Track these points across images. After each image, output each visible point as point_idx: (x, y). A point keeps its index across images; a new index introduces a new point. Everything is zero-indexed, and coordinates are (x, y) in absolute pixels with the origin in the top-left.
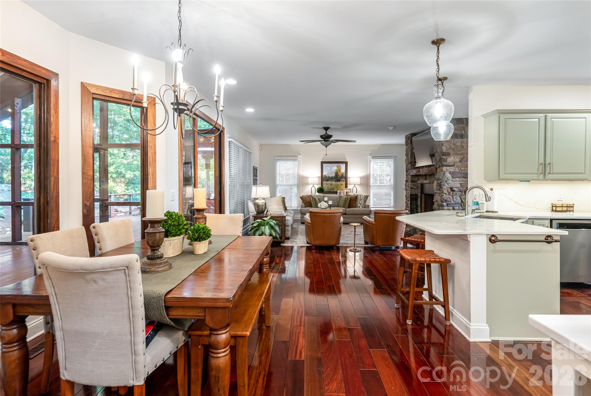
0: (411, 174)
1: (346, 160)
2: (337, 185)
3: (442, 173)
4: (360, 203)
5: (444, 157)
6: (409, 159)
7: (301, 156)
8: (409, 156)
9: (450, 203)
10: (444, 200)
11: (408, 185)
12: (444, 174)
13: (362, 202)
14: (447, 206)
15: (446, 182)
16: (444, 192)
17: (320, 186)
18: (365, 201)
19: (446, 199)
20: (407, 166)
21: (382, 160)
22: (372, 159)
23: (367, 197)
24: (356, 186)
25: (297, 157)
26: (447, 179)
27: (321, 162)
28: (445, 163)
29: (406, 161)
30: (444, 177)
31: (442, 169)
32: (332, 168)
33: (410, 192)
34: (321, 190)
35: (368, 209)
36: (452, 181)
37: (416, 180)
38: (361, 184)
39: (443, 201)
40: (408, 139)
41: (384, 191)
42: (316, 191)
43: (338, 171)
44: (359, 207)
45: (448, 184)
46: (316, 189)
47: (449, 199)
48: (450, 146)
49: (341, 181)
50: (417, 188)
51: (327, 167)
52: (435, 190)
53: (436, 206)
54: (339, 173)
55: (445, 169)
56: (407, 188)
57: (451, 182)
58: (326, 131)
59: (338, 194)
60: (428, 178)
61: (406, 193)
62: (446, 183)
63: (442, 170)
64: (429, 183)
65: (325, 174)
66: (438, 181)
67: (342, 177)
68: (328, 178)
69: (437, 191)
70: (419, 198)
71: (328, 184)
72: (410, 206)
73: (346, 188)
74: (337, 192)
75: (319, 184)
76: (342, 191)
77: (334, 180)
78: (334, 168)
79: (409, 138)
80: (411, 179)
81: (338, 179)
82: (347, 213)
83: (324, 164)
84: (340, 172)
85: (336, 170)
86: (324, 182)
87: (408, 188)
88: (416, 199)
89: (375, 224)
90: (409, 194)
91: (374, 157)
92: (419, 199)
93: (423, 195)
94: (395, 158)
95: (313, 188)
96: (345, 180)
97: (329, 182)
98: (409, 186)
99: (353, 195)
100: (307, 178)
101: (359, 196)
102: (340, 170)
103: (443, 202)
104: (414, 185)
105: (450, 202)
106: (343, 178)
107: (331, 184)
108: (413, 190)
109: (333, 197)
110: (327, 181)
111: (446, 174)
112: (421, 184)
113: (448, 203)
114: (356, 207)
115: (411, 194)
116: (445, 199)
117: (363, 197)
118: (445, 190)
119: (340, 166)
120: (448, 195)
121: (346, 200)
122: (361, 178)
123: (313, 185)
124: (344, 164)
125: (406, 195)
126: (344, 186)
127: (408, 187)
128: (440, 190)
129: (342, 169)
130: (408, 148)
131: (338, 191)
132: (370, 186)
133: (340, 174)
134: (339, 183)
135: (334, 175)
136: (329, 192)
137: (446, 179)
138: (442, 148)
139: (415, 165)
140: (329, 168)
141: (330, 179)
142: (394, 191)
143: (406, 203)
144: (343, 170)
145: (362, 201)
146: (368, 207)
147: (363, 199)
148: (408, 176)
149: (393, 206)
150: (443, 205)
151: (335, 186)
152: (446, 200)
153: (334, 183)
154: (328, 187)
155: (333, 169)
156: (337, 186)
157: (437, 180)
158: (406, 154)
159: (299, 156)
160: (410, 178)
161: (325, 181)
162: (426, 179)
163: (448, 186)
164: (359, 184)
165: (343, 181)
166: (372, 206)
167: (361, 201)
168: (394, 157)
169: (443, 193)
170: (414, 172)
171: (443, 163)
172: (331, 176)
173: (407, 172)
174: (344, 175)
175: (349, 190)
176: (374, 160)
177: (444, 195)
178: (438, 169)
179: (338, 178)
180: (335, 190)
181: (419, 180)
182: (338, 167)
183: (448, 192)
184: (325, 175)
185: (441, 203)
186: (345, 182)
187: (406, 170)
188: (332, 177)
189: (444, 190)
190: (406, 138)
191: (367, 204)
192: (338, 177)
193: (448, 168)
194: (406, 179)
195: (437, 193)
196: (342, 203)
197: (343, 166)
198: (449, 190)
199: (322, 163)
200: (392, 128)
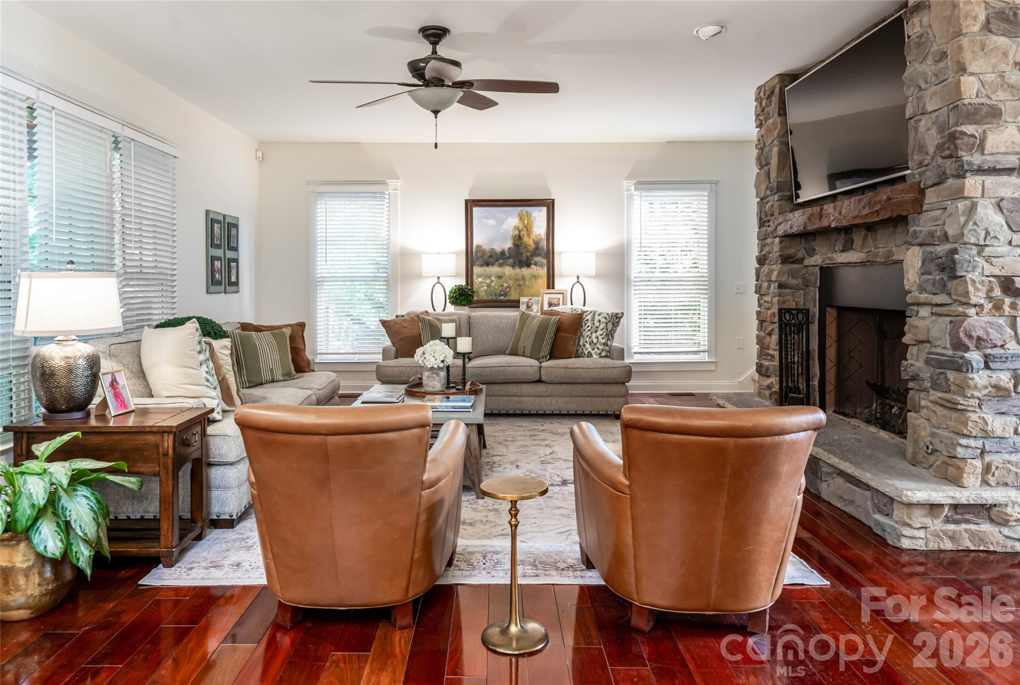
0: (780, 232)
1: (550, 195)
2: (518, 280)
3: (961, 205)
4: (592, 339)
5: (969, 129)
6: (773, 175)
7: (399, 183)
8: (774, 161)
9: (1000, 351)
10: (970, 337)
11: (770, 273)
12: (972, 209)
13: (599, 337)
14: (987, 367)
15: (981, 248)
16: (974, 300)
17: (462, 282)
18: (610, 335)
19: (981, 333)
20: (762, 201)
21: (671, 193)
22: (636, 189)
23: (615, 320)
24: (581, 280)
25: (386, 184)
26: (987, 233)
27: (467, 202)
28: (977, 159)
29: (757, 187)
30: (970, 225)
31: (961, 189)
32: (501, 222)
33: (776, 299)
34: (462, 296)
35: (618, 363)
36: (1010, 243)
37: (801, 253)
38: (598, 276)
39: (966, 340)
40: (769, 97)
41: (675, 298)
42: (448, 301)
43: (524, 233)
44: (590, 355)
45: (988, 260)
46: (448, 294)
47: (994, 335)
48: (1002, 75)
49: (533, 266)
50: (807, 285)
51: (487, 218)
52: (915, 288)
53: (920, 364)
54: (526, 239)
55: (975, 188)
56: (765, 284)
57: (1004, 249)
58: (435, 44)
59: (523, 307)
60: (858, 242)
61: (760, 305)
62: (979, 254)
63: (959, 194)
64: (862, 264)
65: (481, 243)
66: (930, 249)
67: (537, 251)
68: (491, 256)
69: (923, 297)
70: (813, 323)
71: (489, 277)
72: (776, 354)
73: (548, 288)
74: (518, 301)
75: (457, 275)
76: (534, 299)
77: (511, 261)
78: (510, 220)
79: (772, 93)
80: (781, 249)
81: (524, 258)
82: (544, 378)
83: (475, 209)
84: (529, 235)
85: (516, 228)
86: (477, 270)
87: (769, 287)
88: (803, 326)
89: (630, 486)
90: (775, 310)
91: (645, 185)
92: (814, 328)
93: (831, 314)
94: (713, 187)
95: (438, 290)
96: (545, 261)
97: (495, 269)
98: (774, 278)
99: (569, 311)
100: (418, 254)
101: (589, 317)
102: (528, 228)
103: (967, 349)
104: (793, 274)
105: (1002, 346)
106: (539, 255)
107: (500, 277)
108: (787, 291)
109: (500, 317)
110: (487, 264)
111: (979, 209)
112: (821, 268)
113: (988, 351)
114: (577, 356)
115: (780, 310)
116: (974, 334)
117: (603, 320)
118: (977, 289)
119: (529, 215)
120: (990, 313)
121: (543, 328)
122: (599, 254)
123: (436, 280)
124: (544, 210)
125: (758, 313)
126: (543, 281)
127: (770, 281)
128: (943, 288)
129: (535, 225)
130: (769, 131)
131: (523, 300)
132: (629, 280)
133: (531, 242)
134: (525, 271)
135: (508, 245)
136: (492, 301)
137: (983, 234)
138: (958, 84)
139: (798, 196)
140: (492, 222)
141: (497, 260)
142: (710, 299)
143: (760, 341)
144: (539, 229)
145: (599, 332)
146: (621, 354)
147: (602, 326)
148: (769, 240)
149: (706, 348)
150: (969, 363)
151: (511, 283)
152: (979, 339)
153: (508, 270)
154: (489, 286)
155: (505, 226)
156: (521, 284)
157: (921, 245)
158: (759, 159)
159: (391, 183)
160: (776, 248)
161: (481, 266)
162: (847, 247)
163: (988, 270)
164: (594, 274)
165: (542, 266)
166: (636, 349)
167: (594, 335)
168: (710, 182)
169: (967, 304)
170: (796, 221)
171: (966, 158)
172: (498, 248)
173: (762, 223)
174: (544, 244)
175: (561, 296)
176: (644, 193)
177: (972, 311)
178: (929, 192)
179: (522, 254)
180: (513, 297)
181: (811, 252)
182: (521, 218)
183: (989, 298)
184: (478, 247)
185: (950, 352)
186: (546, 268)
187: (760, 219)
188: (503, 253)
189: (971, 288)
190: (758, 99)
191: (616, 344)
192: (524, 251)
193: (990, 181)
194: (761, 251)
195: (919, 304)
196: (527, 342)
197: (539, 215)
198: (997, 292)
199: (471, 204)
200: (713, 29)
